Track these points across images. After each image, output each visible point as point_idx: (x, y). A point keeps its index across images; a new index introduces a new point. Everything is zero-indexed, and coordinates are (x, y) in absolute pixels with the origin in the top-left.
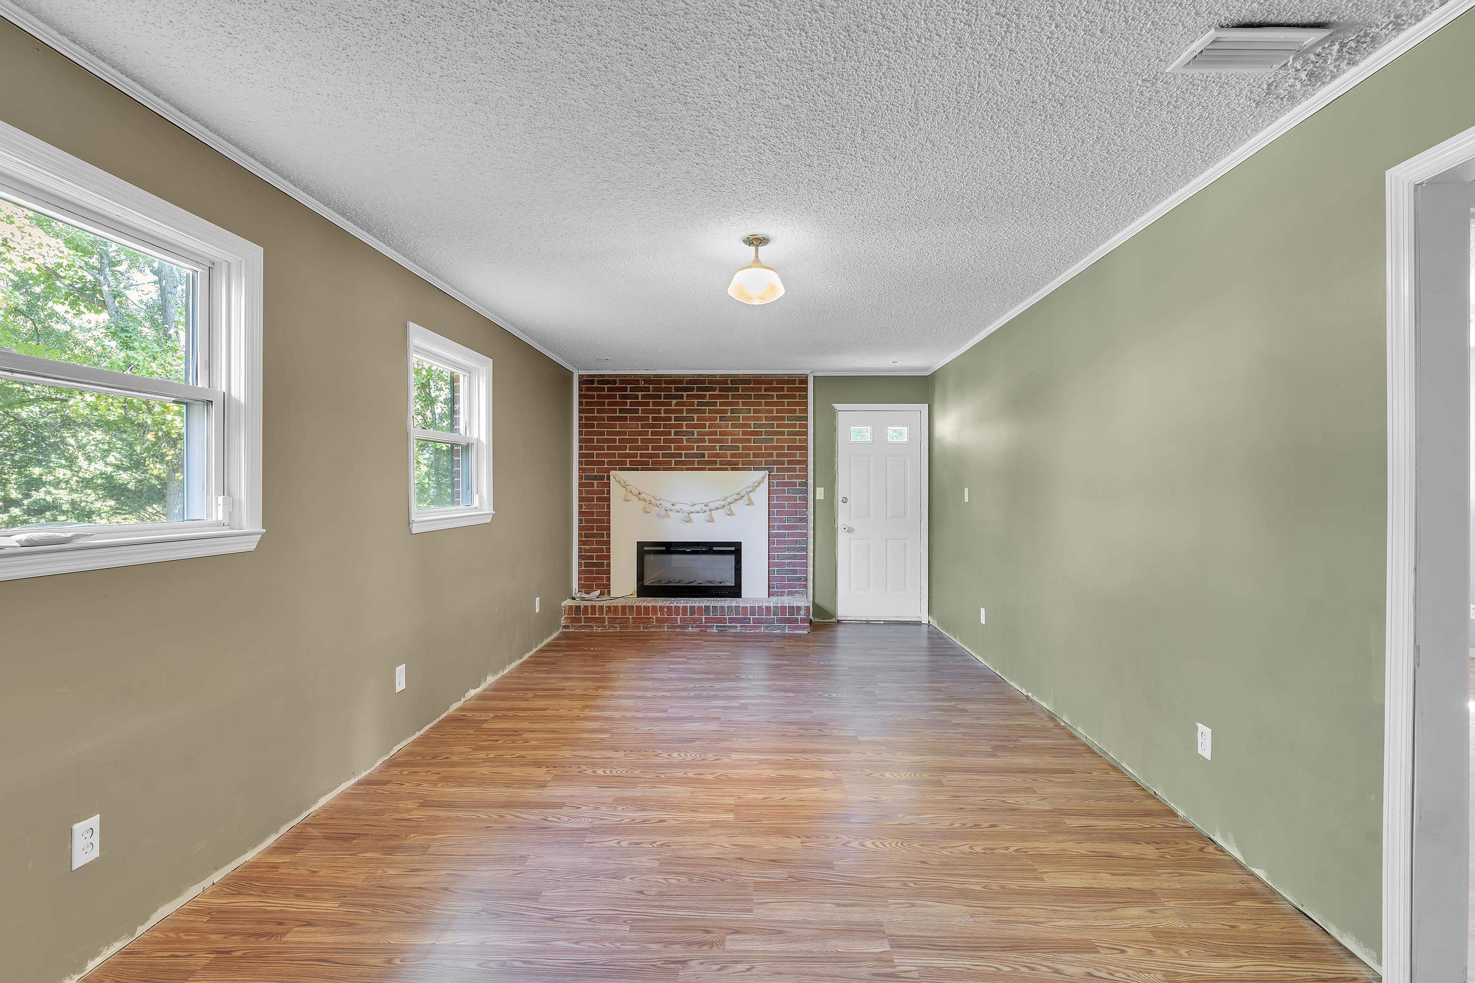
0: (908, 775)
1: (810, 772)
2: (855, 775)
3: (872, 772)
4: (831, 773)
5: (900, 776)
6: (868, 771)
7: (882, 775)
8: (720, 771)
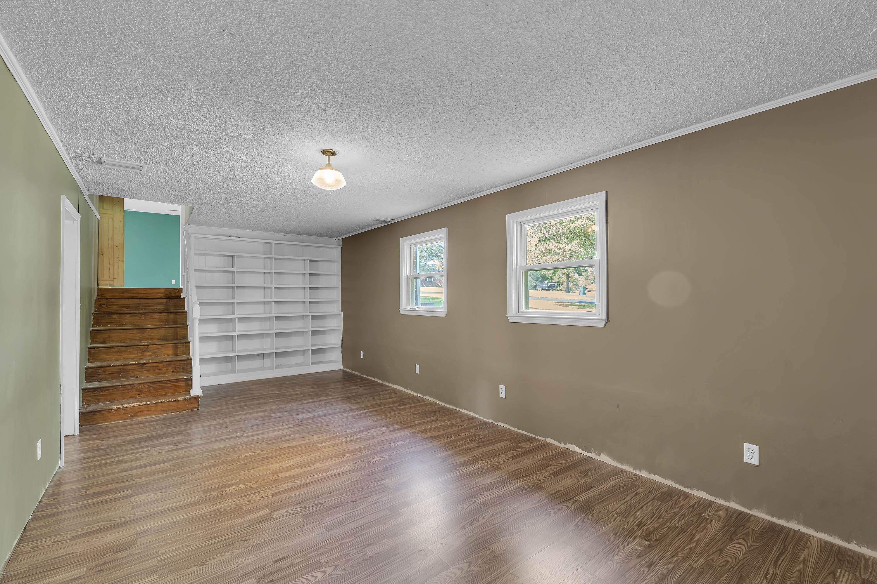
0: (228, 490)
1: (295, 473)
2: (264, 480)
3: (254, 485)
4: (281, 477)
5: (233, 488)
6: (256, 485)
7: (247, 485)
8: (345, 459)
